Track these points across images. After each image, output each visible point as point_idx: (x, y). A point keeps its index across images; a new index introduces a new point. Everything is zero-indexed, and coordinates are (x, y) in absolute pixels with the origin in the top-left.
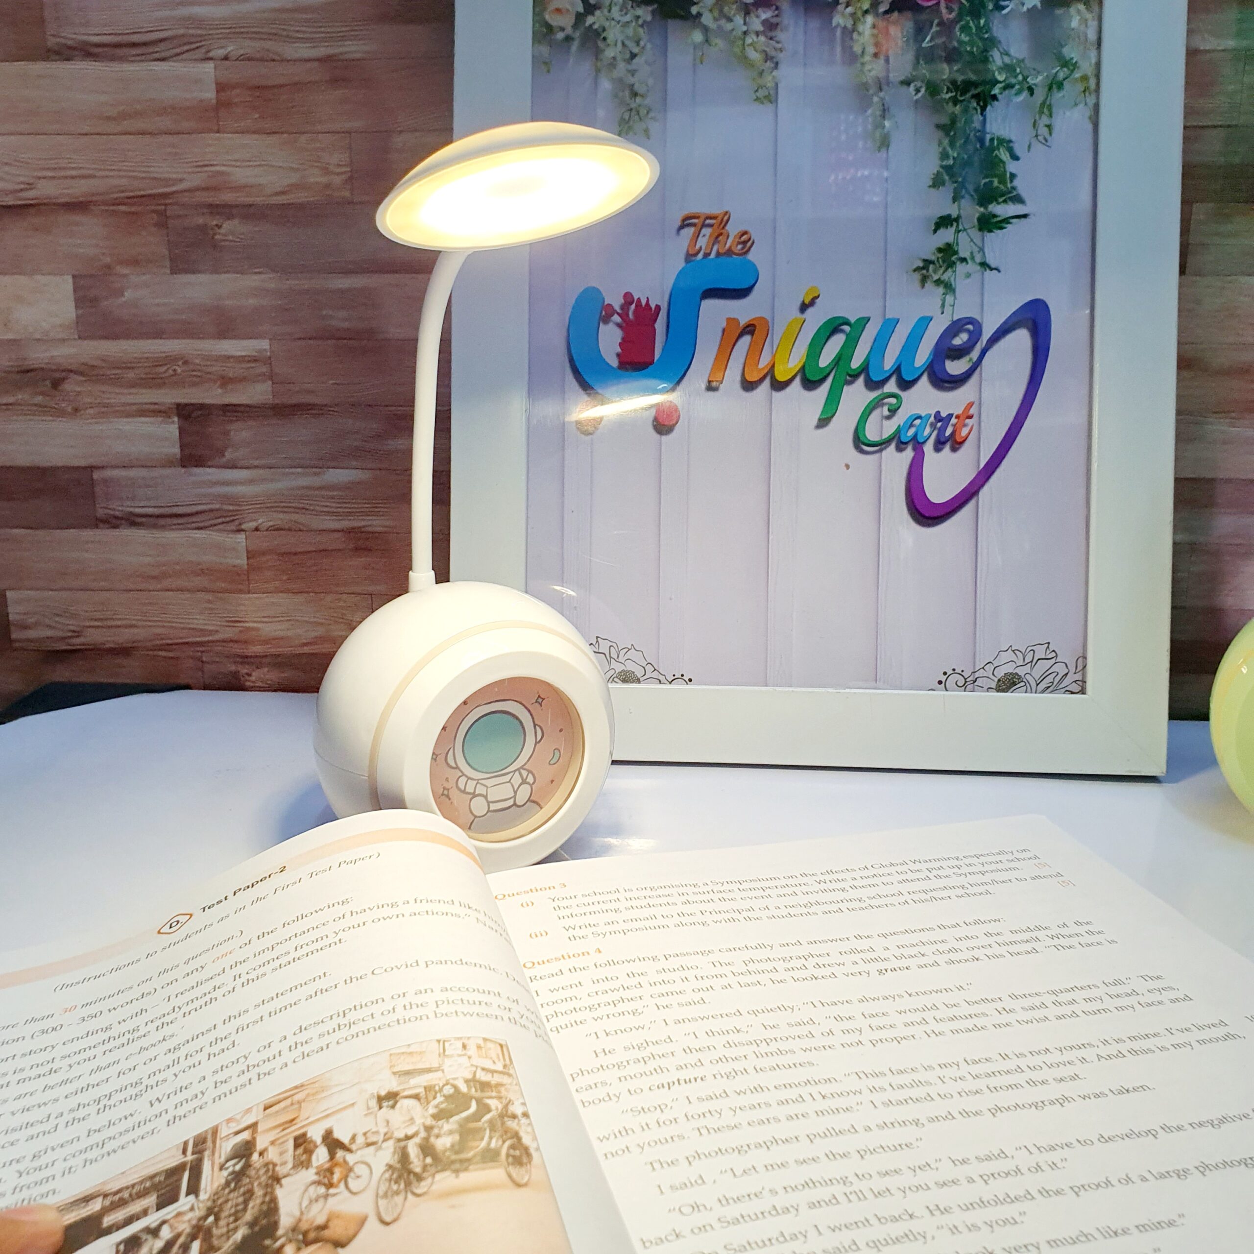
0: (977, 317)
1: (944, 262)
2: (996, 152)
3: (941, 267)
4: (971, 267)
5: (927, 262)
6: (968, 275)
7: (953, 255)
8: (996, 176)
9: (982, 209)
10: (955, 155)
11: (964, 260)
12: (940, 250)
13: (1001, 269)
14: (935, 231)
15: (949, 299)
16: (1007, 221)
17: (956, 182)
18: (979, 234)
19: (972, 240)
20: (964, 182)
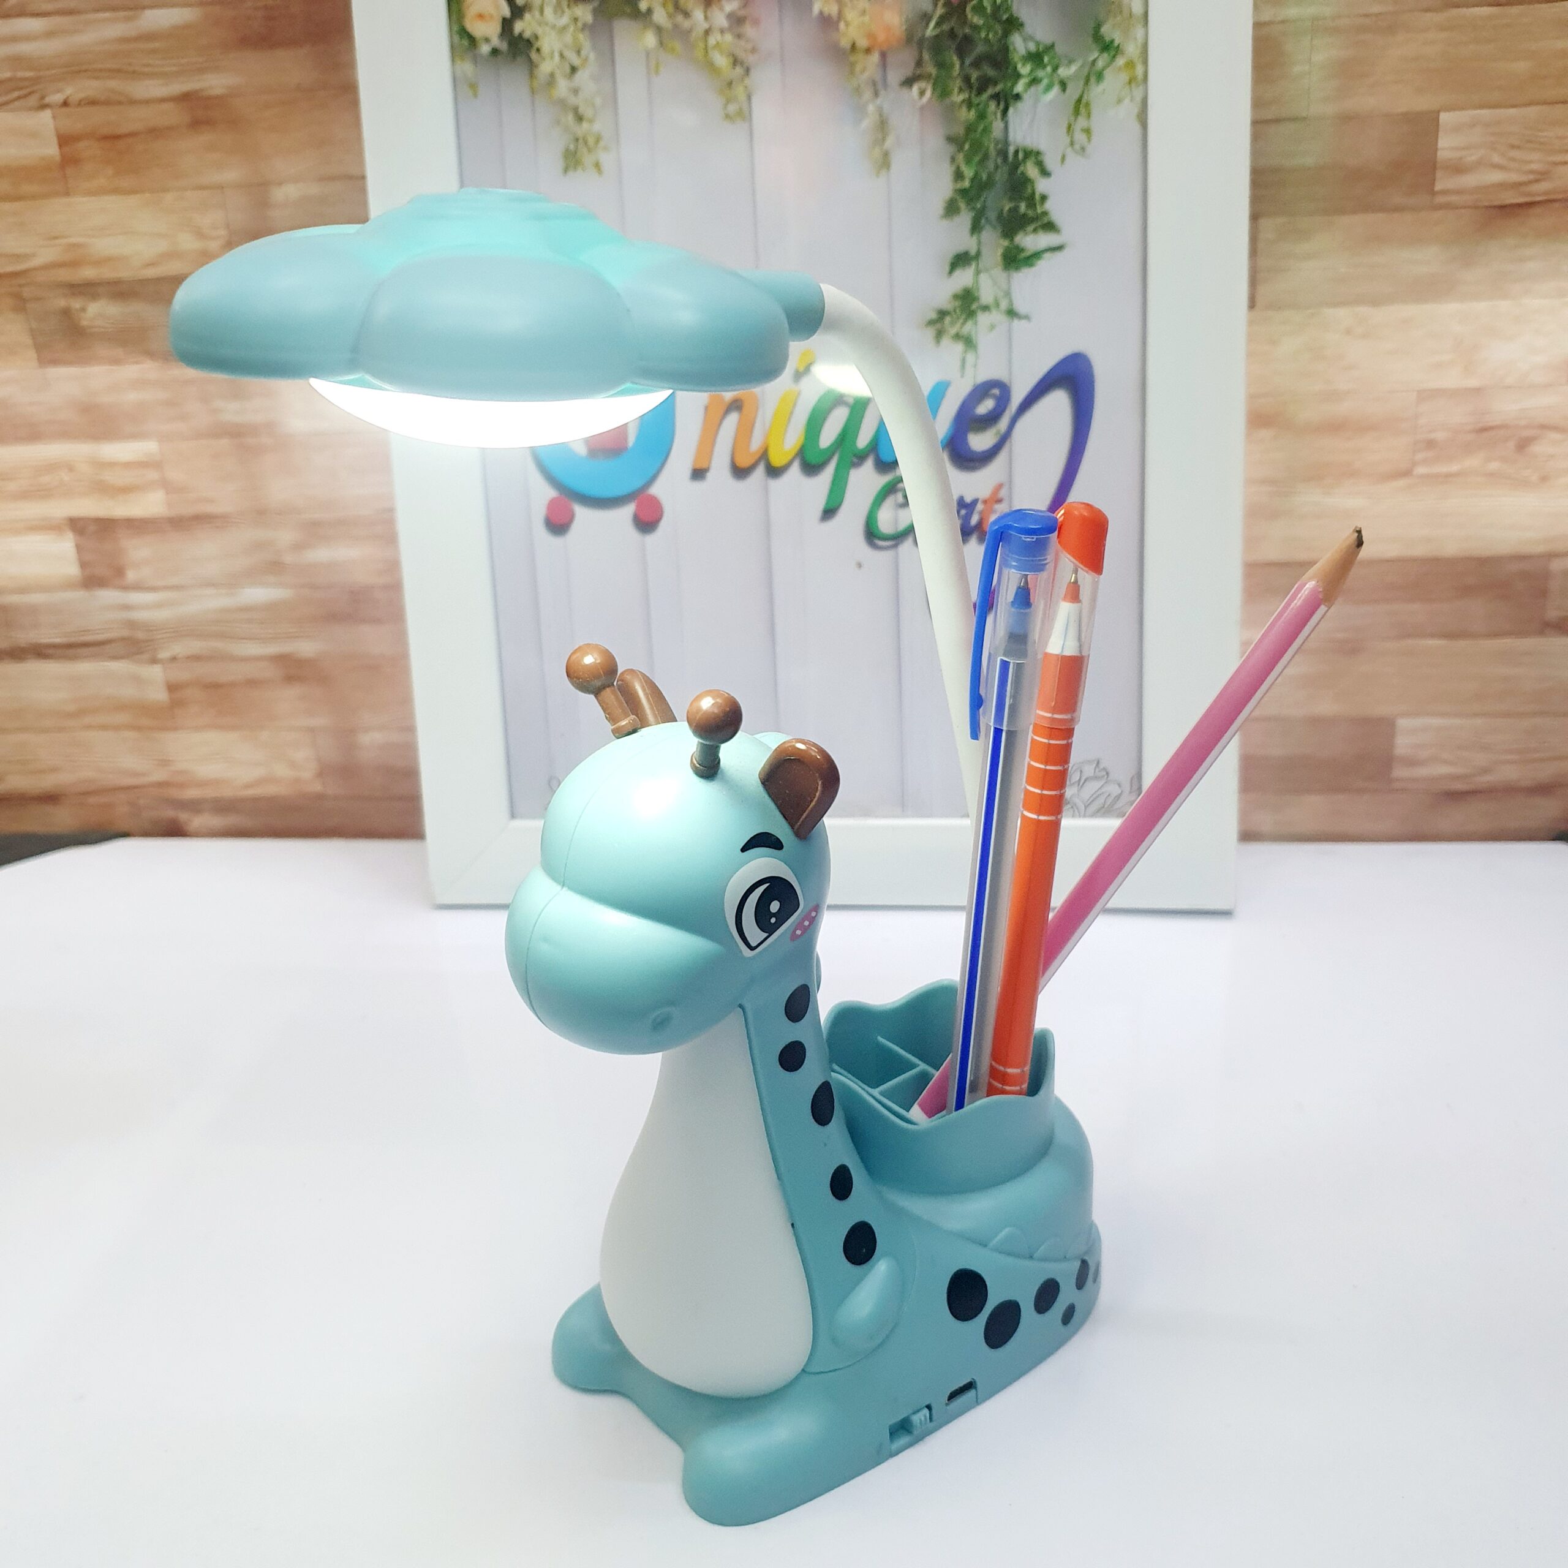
0: (1004, 379)
1: (962, 311)
2: (1021, 168)
3: (958, 318)
4: (996, 317)
5: (942, 314)
6: (992, 327)
7: (971, 303)
8: (1021, 199)
9: (1006, 243)
11: (986, 308)
12: (956, 297)
13: (1032, 316)
14: (950, 273)
15: (970, 358)
16: (1037, 255)
17: (973, 208)
18: (1004, 275)
19: (995, 283)
20: (984, 208)
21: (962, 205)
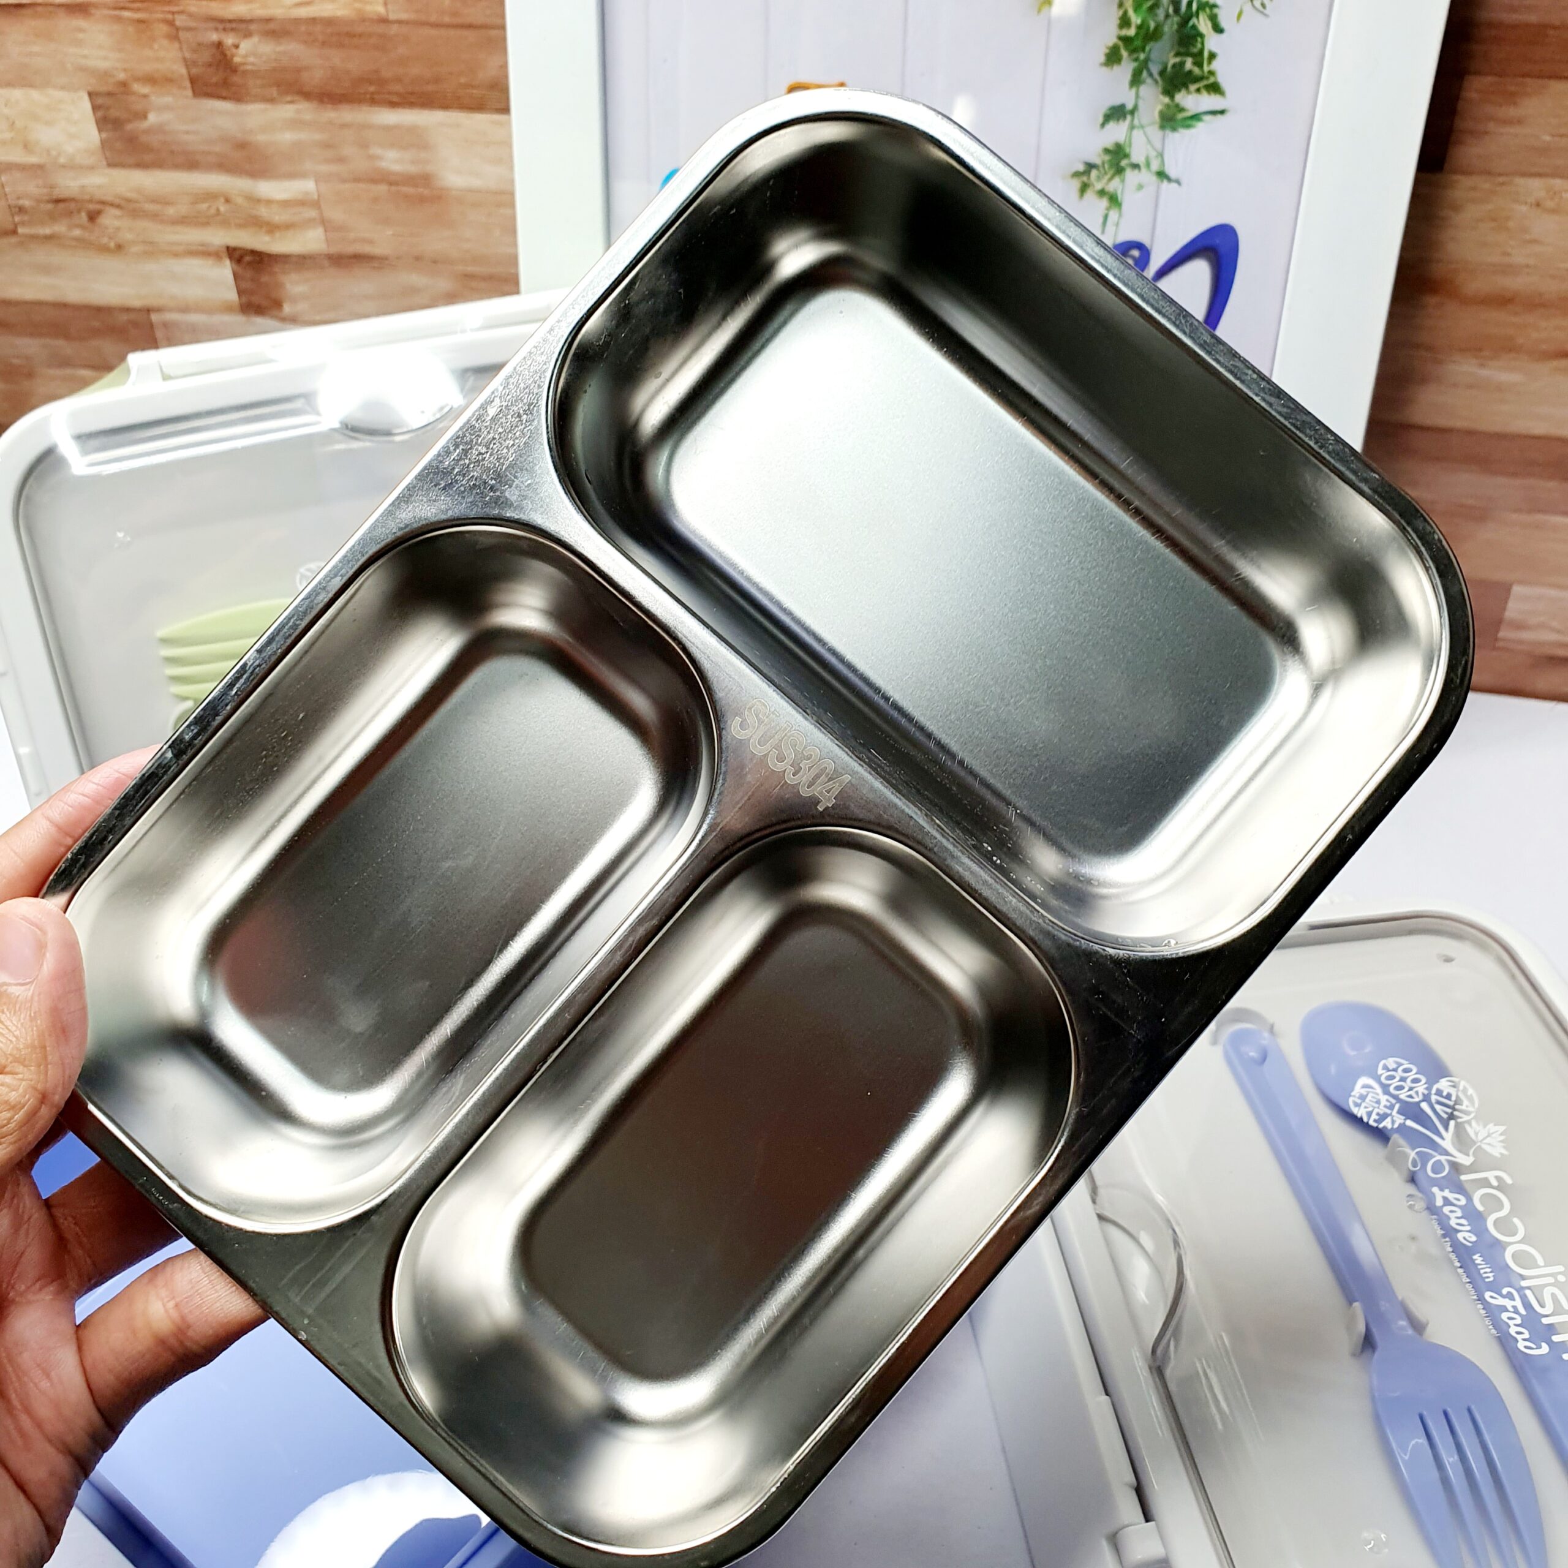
0: (1145, 240)
1: (1111, 166)
2: (1195, 20)
3: (1106, 173)
4: (1146, 177)
5: (1090, 166)
6: (1140, 187)
7: (1122, 159)
8: (1188, 54)
9: (1166, 100)
10: (1139, 21)
11: (1136, 166)
12: (1107, 151)
13: (1183, 181)
14: (1103, 125)
15: (1113, 215)
16: (1196, 117)
17: (1136, 60)
18: (1160, 133)
19: (1149, 141)
20: (1147, 60)
21: (1124, 53)
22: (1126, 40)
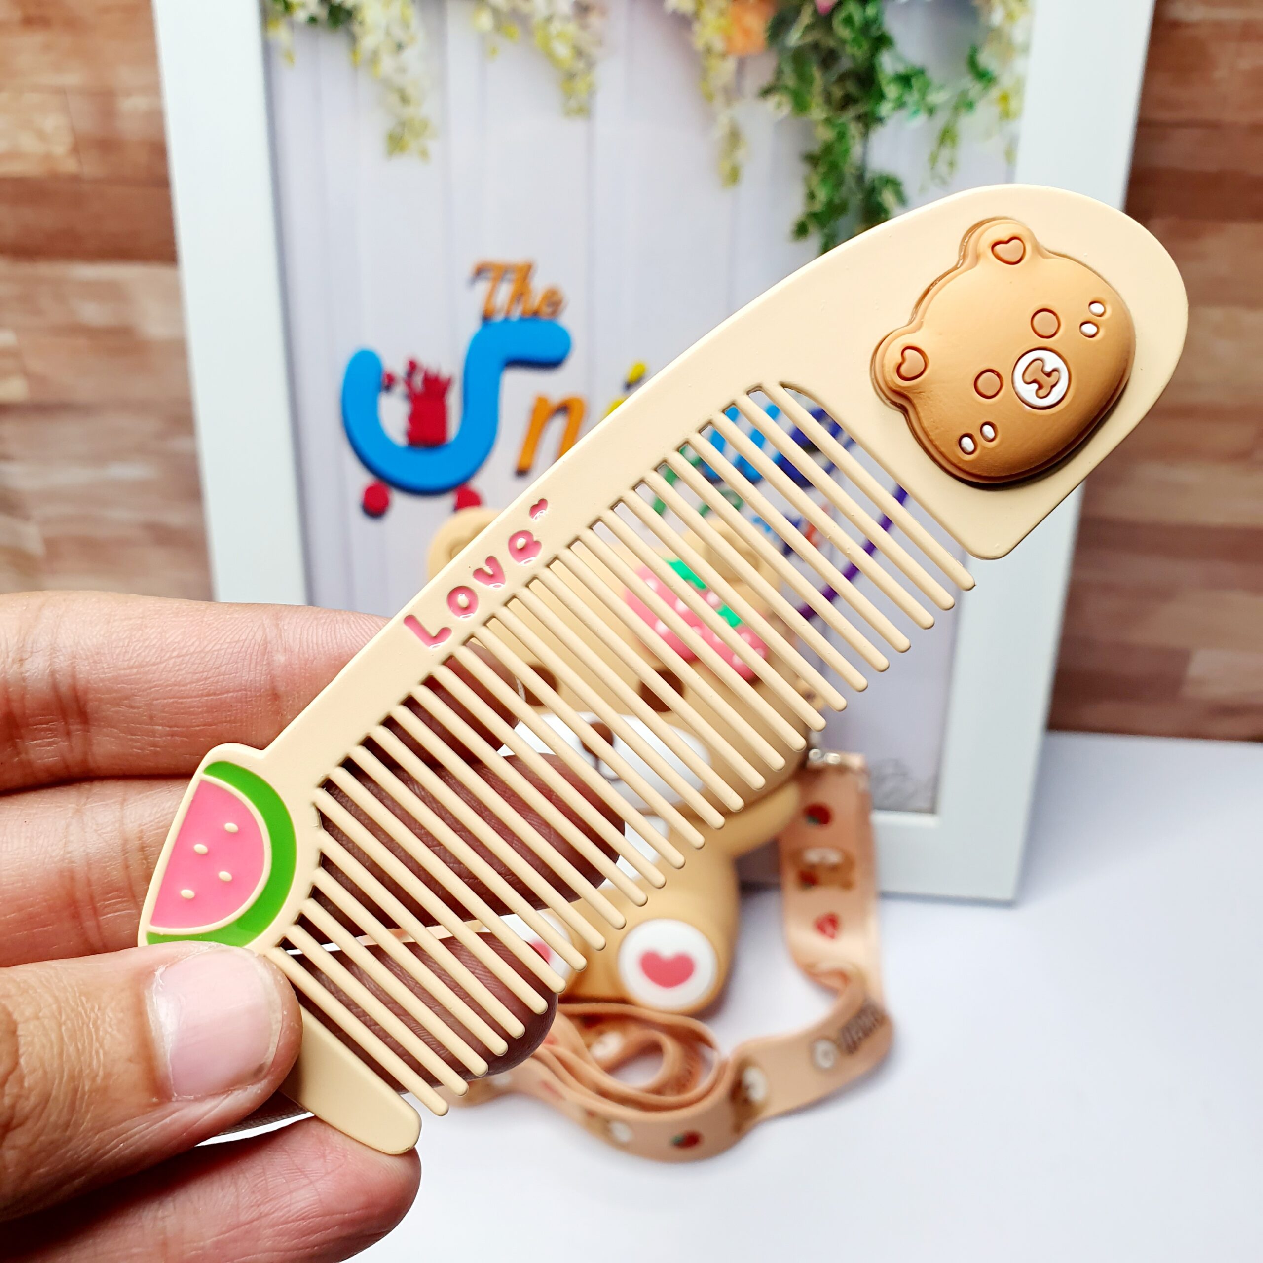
2: (877, 195)
10: (825, 197)
21: (813, 226)
22: (813, 216)
